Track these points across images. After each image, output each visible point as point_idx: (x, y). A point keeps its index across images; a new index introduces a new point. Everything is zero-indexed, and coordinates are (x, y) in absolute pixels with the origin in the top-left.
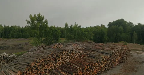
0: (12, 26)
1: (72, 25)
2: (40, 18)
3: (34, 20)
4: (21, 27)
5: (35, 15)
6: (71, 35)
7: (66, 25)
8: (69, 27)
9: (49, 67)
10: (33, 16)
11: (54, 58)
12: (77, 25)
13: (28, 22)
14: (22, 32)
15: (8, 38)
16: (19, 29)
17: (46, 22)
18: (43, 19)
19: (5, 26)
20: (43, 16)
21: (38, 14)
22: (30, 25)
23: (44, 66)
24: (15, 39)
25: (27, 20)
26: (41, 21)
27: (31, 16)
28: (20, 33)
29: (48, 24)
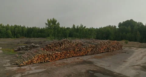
0: (33, 27)
1: (78, 26)
2: (54, 22)
3: (50, 23)
4: (40, 28)
5: (51, 19)
6: (77, 34)
7: (74, 26)
8: (76, 28)
9: (57, 48)
10: (49, 20)
11: (59, 44)
12: (83, 26)
13: (46, 24)
14: (41, 33)
15: (30, 37)
16: (38, 30)
17: (58, 24)
18: (56, 22)
19: (27, 27)
20: (56, 20)
21: (53, 18)
22: (47, 26)
23: (54, 47)
24: (36, 38)
25: (45, 23)
26: (55, 23)
27: (48, 20)
28: (40, 33)
29: (60, 26)
